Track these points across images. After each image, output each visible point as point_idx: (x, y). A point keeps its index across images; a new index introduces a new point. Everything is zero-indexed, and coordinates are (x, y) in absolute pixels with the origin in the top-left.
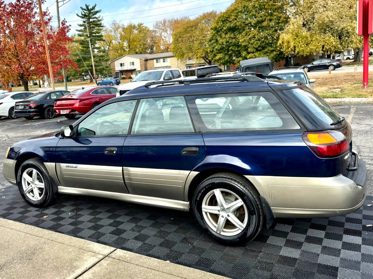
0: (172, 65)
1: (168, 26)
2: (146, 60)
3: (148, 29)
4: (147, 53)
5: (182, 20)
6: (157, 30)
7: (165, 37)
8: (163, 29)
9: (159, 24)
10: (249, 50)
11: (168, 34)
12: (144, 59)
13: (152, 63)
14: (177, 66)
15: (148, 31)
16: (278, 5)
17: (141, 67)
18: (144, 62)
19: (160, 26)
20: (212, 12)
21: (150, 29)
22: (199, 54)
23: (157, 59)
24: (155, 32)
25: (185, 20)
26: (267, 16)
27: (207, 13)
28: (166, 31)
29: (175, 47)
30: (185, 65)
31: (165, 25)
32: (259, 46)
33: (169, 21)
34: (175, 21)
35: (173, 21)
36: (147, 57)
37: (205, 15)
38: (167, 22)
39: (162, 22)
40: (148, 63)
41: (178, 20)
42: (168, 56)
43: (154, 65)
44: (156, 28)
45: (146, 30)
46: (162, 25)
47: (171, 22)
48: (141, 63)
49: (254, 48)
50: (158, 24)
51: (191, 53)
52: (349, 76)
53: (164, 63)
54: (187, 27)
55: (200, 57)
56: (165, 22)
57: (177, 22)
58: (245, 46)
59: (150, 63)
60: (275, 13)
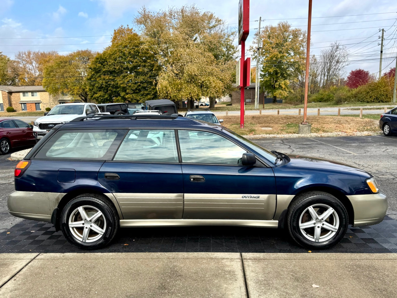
0: (43, 99)
1: (33, 58)
2: (10, 93)
3: (9, 59)
4: (8, 85)
5: (49, 53)
6: (19, 60)
7: (29, 69)
8: (27, 61)
9: (23, 55)
10: (128, 91)
11: (33, 66)
12: (8, 91)
13: (18, 97)
14: (48, 101)
15: (8, 61)
16: (151, 54)
17: (3, 100)
18: (7, 95)
19: (23, 57)
20: (87, 51)
21: (10, 59)
22: (76, 91)
23: (24, 92)
24: (18, 62)
25: (53, 54)
26: (142, 62)
27: (82, 51)
28: (31, 63)
29: (47, 81)
30: (58, 101)
31: (30, 57)
32: (136, 89)
33: (34, 53)
34: (42, 54)
35: (40, 54)
36: (10, 89)
37: (79, 52)
38: (32, 54)
39: (26, 53)
40: (13, 96)
41: (44, 53)
42: (37, 90)
43: (20, 98)
44: (18, 58)
45: (5, 60)
46: (26, 56)
47: (36, 54)
48: (4, 95)
49: (132, 89)
50: (21, 55)
51: (66, 89)
52: (227, 118)
53: (33, 97)
54: (61, 62)
55: (77, 94)
56: (29, 53)
57: (43, 55)
58: (124, 88)
59: (15, 96)
60: (149, 61)
